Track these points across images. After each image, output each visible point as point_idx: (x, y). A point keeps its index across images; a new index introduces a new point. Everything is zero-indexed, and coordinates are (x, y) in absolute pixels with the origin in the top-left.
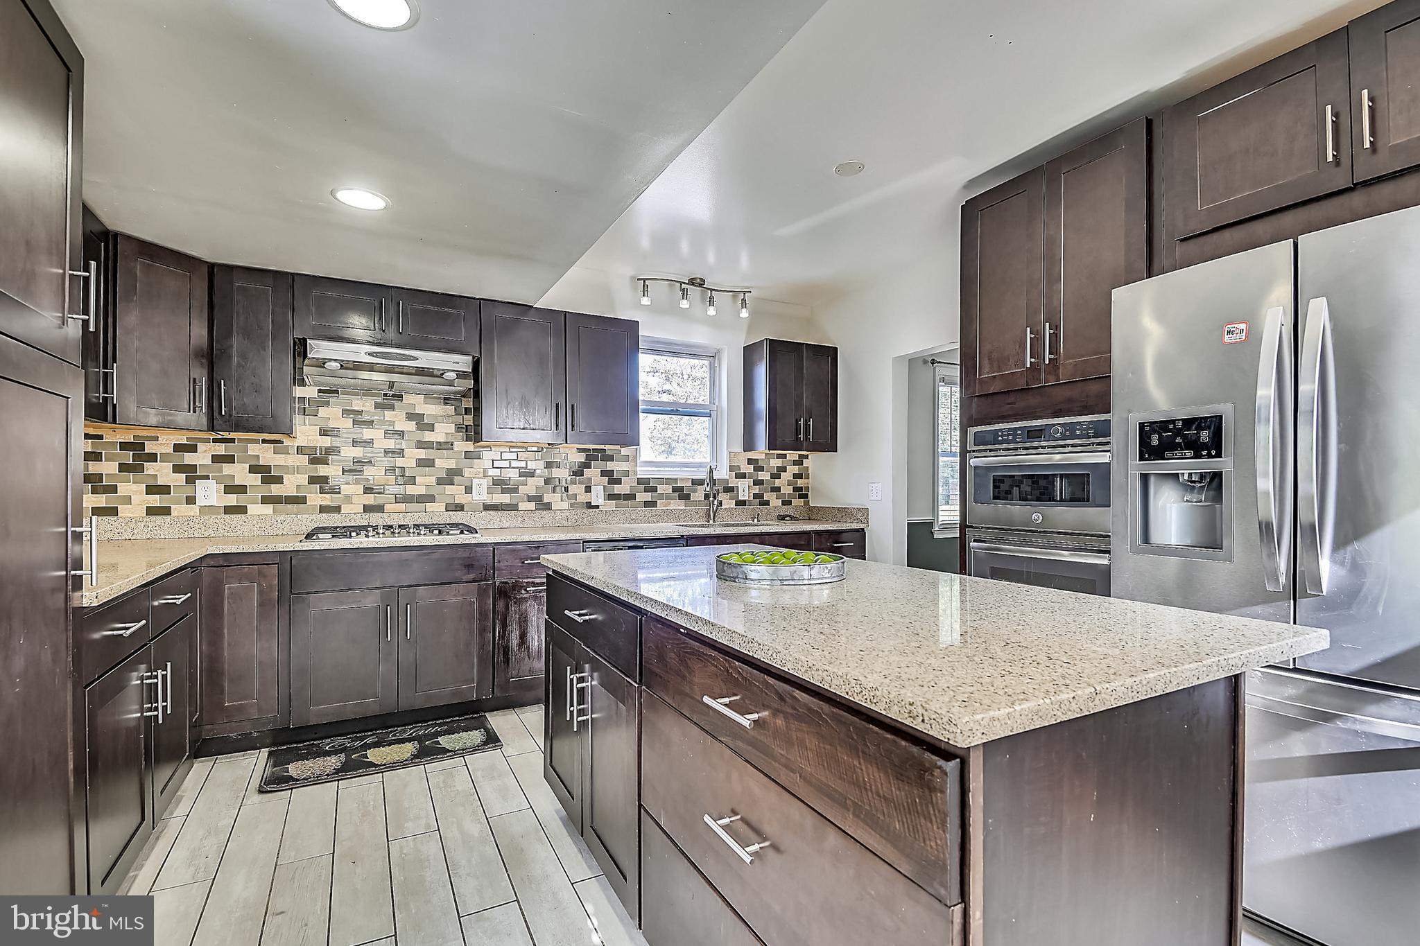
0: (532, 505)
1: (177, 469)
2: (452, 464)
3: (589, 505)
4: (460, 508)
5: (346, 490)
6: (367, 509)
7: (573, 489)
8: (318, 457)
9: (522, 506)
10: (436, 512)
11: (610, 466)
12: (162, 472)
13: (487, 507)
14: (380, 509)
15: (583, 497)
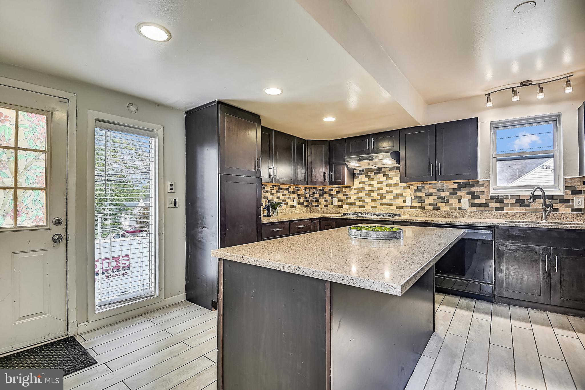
0: (431, 208)
1: (330, 195)
2: (398, 191)
3: (460, 209)
4: (402, 208)
5: (366, 201)
6: (372, 207)
7: (451, 201)
8: (359, 190)
9: (426, 208)
10: (393, 209)
11: (472, 189)
12: (326, 196)
13: (412, 208)
14: (375, 207)
15: (456, 205)
